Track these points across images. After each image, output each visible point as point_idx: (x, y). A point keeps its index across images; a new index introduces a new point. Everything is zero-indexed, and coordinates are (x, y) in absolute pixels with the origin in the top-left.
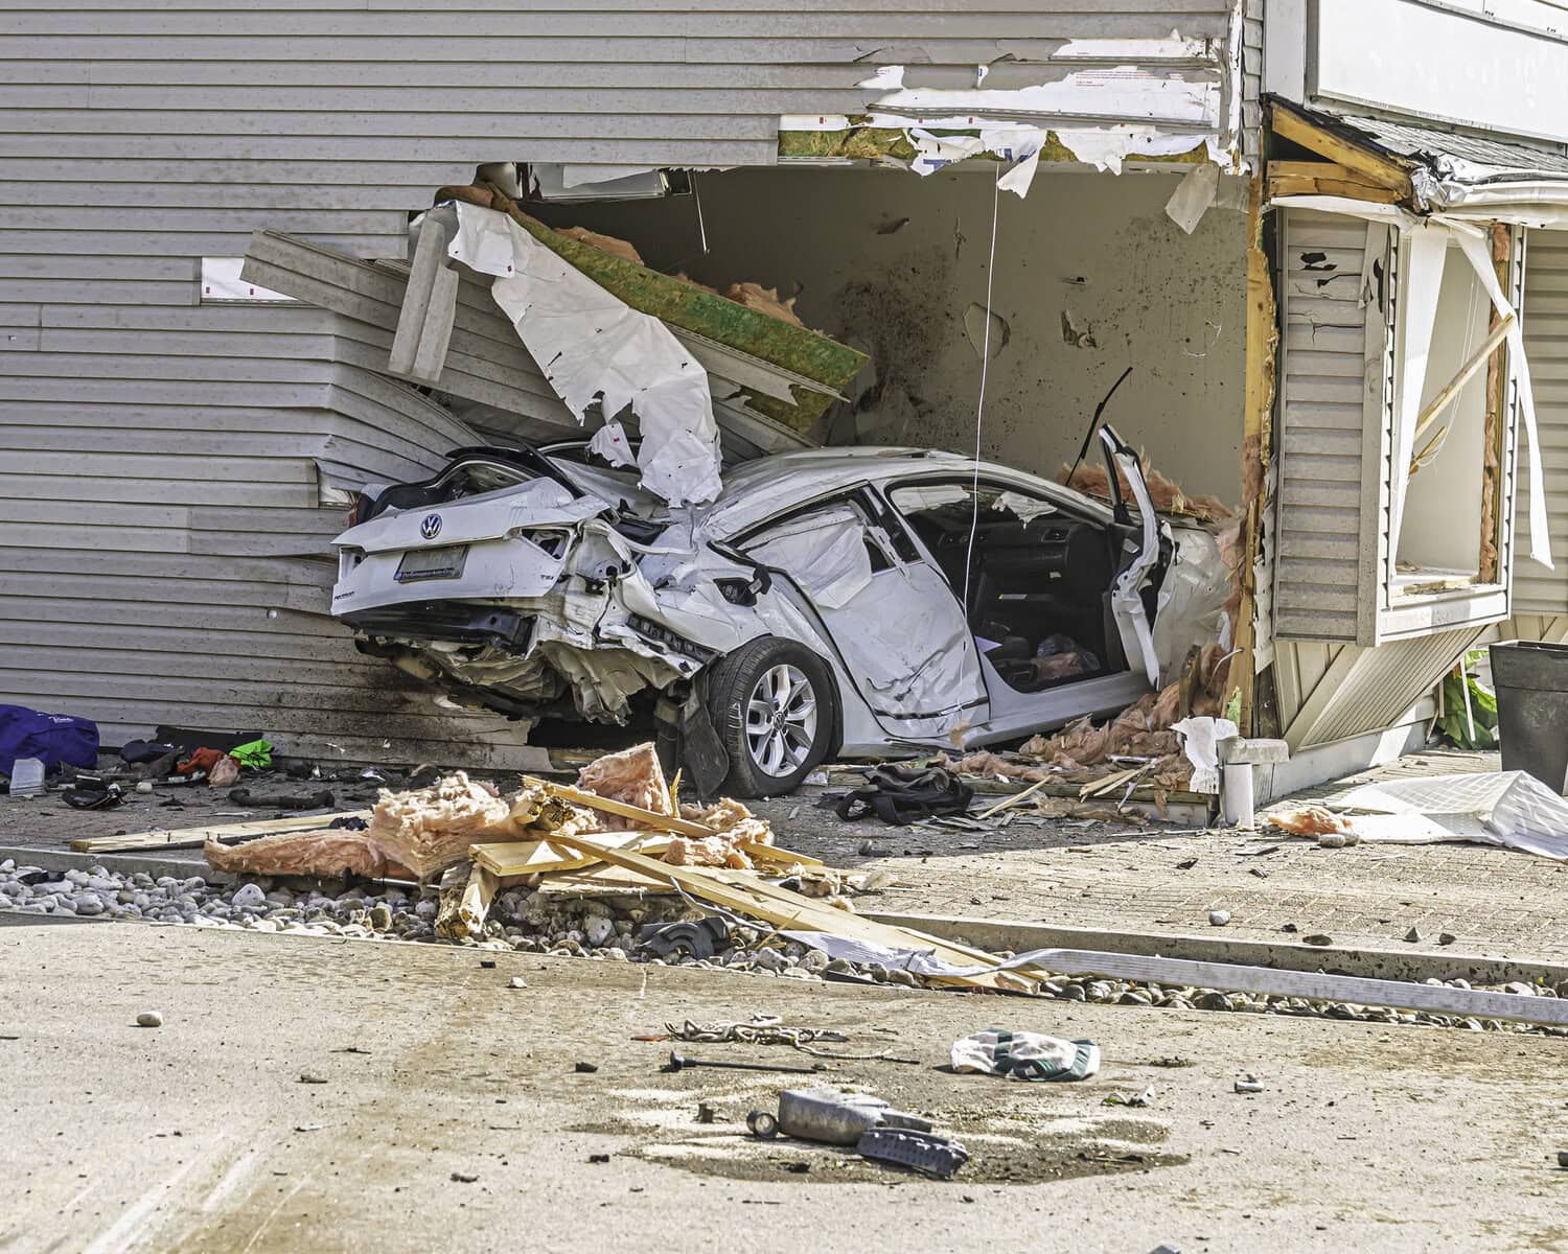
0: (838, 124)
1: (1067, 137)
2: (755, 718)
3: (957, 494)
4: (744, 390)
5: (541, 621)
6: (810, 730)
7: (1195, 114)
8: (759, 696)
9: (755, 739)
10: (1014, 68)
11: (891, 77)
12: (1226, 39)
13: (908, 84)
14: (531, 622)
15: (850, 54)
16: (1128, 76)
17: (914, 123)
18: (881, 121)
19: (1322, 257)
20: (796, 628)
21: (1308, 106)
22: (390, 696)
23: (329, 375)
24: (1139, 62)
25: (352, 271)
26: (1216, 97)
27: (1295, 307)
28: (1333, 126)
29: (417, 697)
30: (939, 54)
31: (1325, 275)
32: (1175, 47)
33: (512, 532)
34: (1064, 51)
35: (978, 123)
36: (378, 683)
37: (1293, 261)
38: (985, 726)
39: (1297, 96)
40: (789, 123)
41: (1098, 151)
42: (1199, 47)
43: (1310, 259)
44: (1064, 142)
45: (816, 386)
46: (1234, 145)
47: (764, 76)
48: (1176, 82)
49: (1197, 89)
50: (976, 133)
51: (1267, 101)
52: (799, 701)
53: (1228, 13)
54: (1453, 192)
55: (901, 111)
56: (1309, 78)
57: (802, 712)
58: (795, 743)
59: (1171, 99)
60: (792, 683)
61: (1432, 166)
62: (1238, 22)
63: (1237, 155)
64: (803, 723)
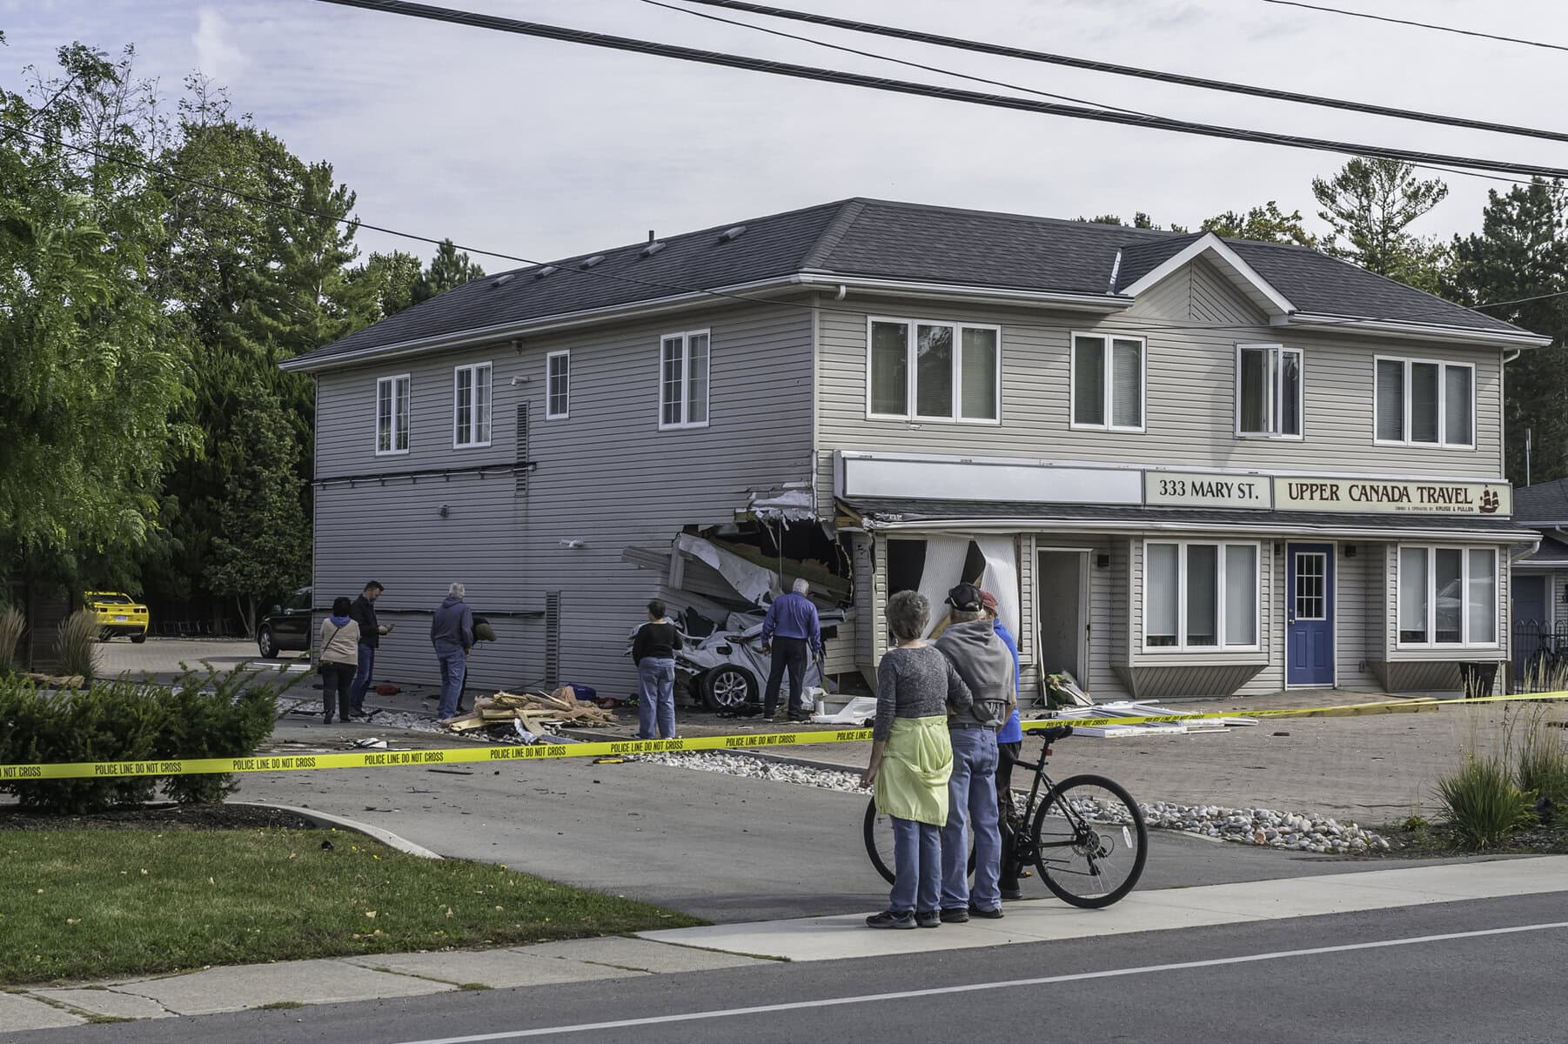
0: (745, 510)
2: (719, 688)
6: (745, 693)
7: (807, 504)
8: (721, 681)
9: (720, 695)
10: (775, 491)
11: (754, 496)
12: (812, 480)
13: (758, 498)
15: (744, 489)
16: (795, 493)
17: (758, 509)
18: (753, 509)
19: (861, 546)
20: (742, 662)
21: (844, 499)
23: (658, 588)
24: (798, 489)
26: (810, 498)
27: (859, 561)
28: (848, 505)
30: (762, 488)
31: (862, 552)
32: (803, 484)
34: (785, 486)
35: (769, 508)
37: (853, 547)
39: (841, 497)
40: (738, 511)
42: (807, 483)
43: (859, 546)
46: (816, 513)
47: (732, 496)
48: (804, 495)
49: (808, 496)
50: (767, 511)
51: (836, 498)
52: (740, 684)
53: (812, 473)
54: (880, 525)
55: (756, 506)
56: (844, 491)
57: (742, 687)
58: (739, 697)
59: (803, 499)
60: (735, 678)
61: (872, 517)
62: (815, 476)
63: (818, 515)
64: (742, 690)
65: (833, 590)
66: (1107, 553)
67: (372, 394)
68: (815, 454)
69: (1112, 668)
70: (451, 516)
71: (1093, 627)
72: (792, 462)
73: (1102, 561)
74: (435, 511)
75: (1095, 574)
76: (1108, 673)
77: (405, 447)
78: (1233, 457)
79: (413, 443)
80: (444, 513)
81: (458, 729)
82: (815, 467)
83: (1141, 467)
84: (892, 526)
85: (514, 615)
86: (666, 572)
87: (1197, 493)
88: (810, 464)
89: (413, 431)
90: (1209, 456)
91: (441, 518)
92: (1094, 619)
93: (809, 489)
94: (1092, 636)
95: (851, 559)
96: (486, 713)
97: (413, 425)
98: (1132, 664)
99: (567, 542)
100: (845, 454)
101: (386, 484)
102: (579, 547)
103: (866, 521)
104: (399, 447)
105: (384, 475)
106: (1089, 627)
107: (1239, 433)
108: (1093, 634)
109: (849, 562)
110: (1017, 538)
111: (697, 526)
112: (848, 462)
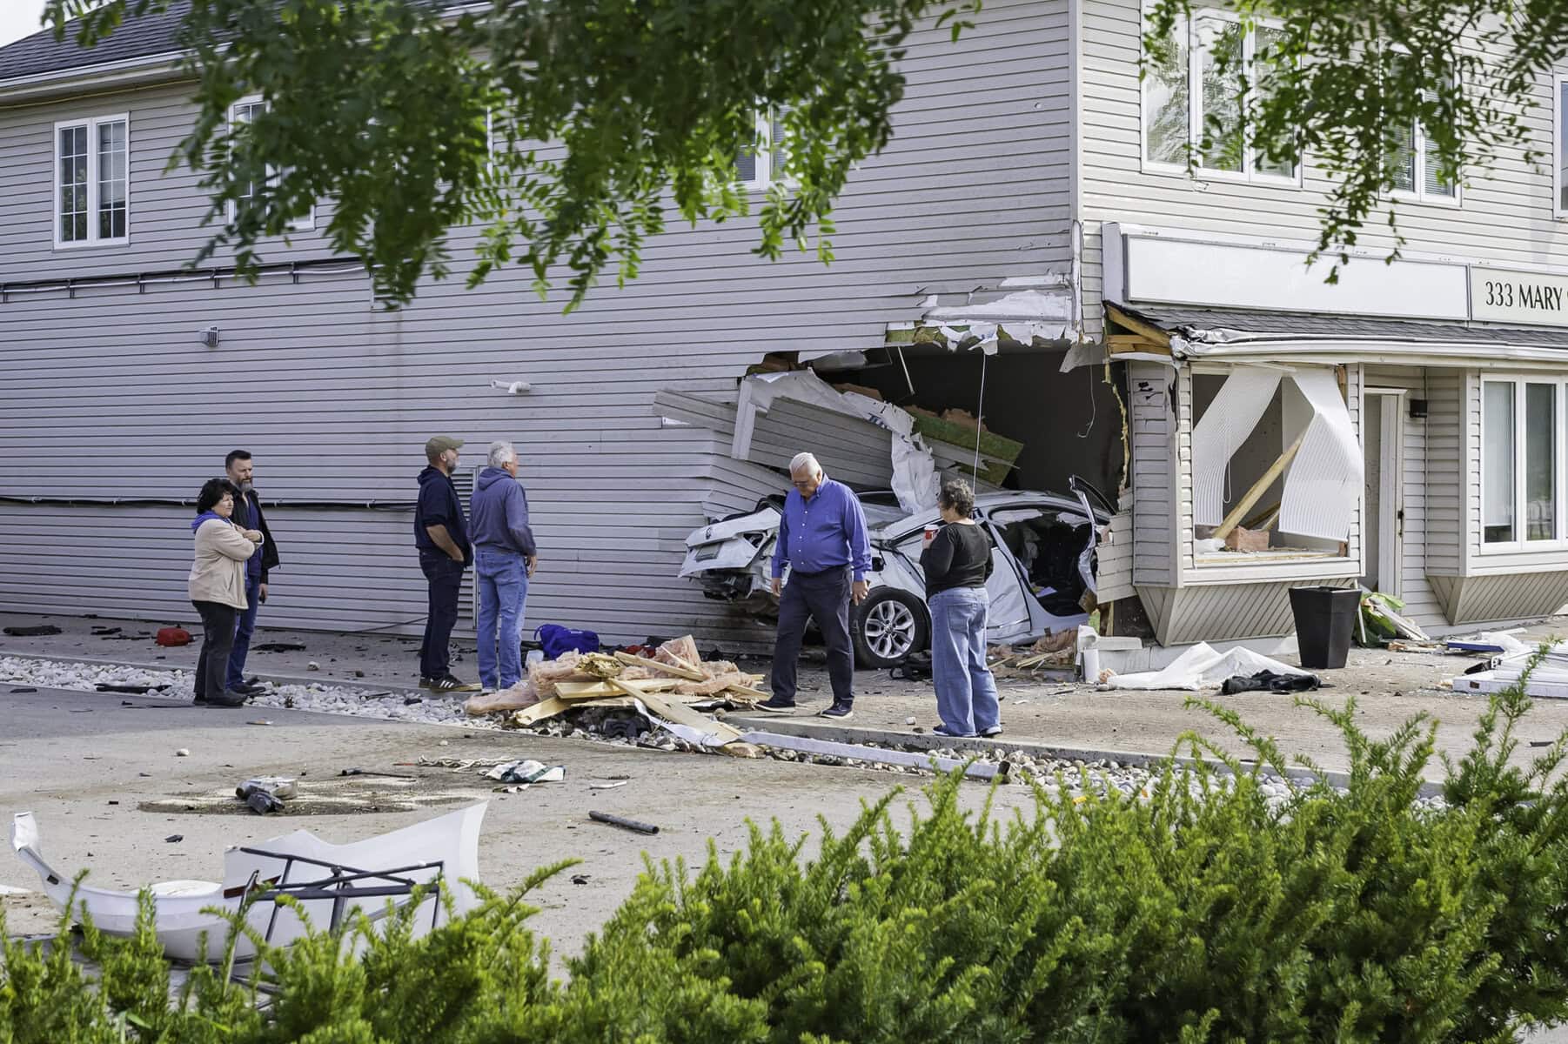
0: (911, 326)
1: (1007, 328)
2: (873, 628)
3: (1034, 514)
4: (957, 464)
5: (755, 578)
6: (911, 635)
7: (1060, 313)
8: (875, 615)
9: (873, 640)
10: (983, 292)
11: (932, 301)
12: (1072, 273)
13: (940, 304)
14: (750, 580)
15: (913, 290)
16: (1031, 295)
17: (942, 323)
18: (930, 323)
19: (1147, 384)
20: (905, 583)
21: (1124, 305)
22: (737, 620)
23: (710, 460)
24: (1037, 288)
25: (717, 408)
26: (1069, 303)
27: (1138, 410)
28: (1135, 316)
29: (747, 621)
30: (952, 287)
31: (1148, 394)
32: (1050, 280)
33: (738, 534)
34: (1006, 283)
35: (969, 322)
36: (733, 613)
37: (1135, 387)
38: (1028, 633)
39: (1119, 301)
40: (892, 327)
41: (1023, 335)
42: (1060, 278)
43: (1142, 385)
44: (1006, 330)
45: (997, 461)
46: (1079, 328)
47: (880, 303)
48: (1052, 297)
49: (1061, 299)
50: (967, 327)
51: (1106, 303)
52: (902, 620)
53: (1072, 260)
54: (1198, 348)
55: (938, 318)
56: (1125, 291)
57: (905, 626)
58: (901, 642)
59: (1055, 305)
60: (897, 611)
61: (1185, 334)
62: (1077, 265)
63: (1082, 333)
64: (906, 631)
65: (991, 459)
66: (1420, 396)
67: (46, 148)
68: (1076, 228)
69: (1428, 579)
70: (222, 346)
71: (1407, 514)
72: (1026, 241)
73: (1417, 409)
74: (196, 337)
75: (1409, 430)
76: (1423, 586)
77: (120, 232)
78: (1553, 248)
79: (136, 228)
80: (212, 341)
81: (528, 723)
82: (1077, 249)
83: (1465, 261)
84: (1214, 350)
85: (375, 507)
86: (727, 433)
87: (1525, 302)
88: (1068, 246)
89: (136, 207)
90: (1528, 246)
91: (204, 347)
92: (1408, 502)
93: (1065, 288)
94: (1406, 528)
95: (1126, 405)
96: (565, 689)
97: (135, 197)
98: (1470, 573)
99: (506, 384)
100: (1125, 228)
101: (77, 294)
102: (521, 392)
103: (1178, 343)
104: (104, 233)
105: (74, 281)
106: (1401, 515)
107: (1559, 212)
108: (1408, 525)
109: (1124, 412)
110: (1341, 371)
111: (797, 352)
112: (1132, 243)
